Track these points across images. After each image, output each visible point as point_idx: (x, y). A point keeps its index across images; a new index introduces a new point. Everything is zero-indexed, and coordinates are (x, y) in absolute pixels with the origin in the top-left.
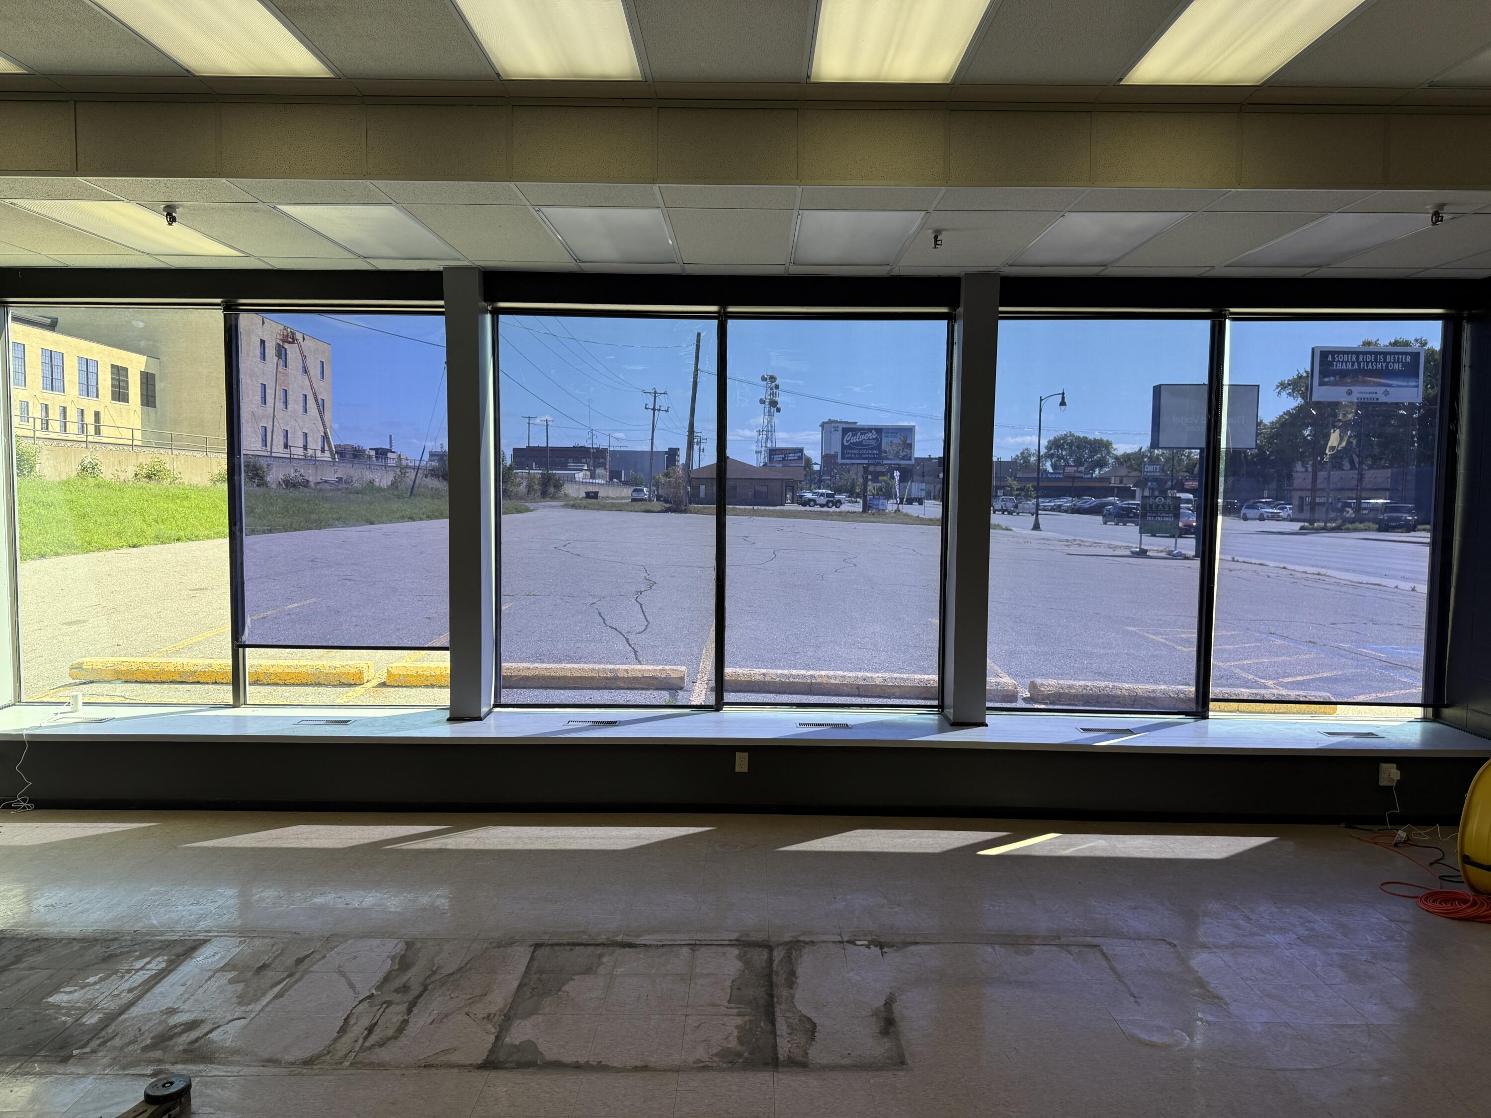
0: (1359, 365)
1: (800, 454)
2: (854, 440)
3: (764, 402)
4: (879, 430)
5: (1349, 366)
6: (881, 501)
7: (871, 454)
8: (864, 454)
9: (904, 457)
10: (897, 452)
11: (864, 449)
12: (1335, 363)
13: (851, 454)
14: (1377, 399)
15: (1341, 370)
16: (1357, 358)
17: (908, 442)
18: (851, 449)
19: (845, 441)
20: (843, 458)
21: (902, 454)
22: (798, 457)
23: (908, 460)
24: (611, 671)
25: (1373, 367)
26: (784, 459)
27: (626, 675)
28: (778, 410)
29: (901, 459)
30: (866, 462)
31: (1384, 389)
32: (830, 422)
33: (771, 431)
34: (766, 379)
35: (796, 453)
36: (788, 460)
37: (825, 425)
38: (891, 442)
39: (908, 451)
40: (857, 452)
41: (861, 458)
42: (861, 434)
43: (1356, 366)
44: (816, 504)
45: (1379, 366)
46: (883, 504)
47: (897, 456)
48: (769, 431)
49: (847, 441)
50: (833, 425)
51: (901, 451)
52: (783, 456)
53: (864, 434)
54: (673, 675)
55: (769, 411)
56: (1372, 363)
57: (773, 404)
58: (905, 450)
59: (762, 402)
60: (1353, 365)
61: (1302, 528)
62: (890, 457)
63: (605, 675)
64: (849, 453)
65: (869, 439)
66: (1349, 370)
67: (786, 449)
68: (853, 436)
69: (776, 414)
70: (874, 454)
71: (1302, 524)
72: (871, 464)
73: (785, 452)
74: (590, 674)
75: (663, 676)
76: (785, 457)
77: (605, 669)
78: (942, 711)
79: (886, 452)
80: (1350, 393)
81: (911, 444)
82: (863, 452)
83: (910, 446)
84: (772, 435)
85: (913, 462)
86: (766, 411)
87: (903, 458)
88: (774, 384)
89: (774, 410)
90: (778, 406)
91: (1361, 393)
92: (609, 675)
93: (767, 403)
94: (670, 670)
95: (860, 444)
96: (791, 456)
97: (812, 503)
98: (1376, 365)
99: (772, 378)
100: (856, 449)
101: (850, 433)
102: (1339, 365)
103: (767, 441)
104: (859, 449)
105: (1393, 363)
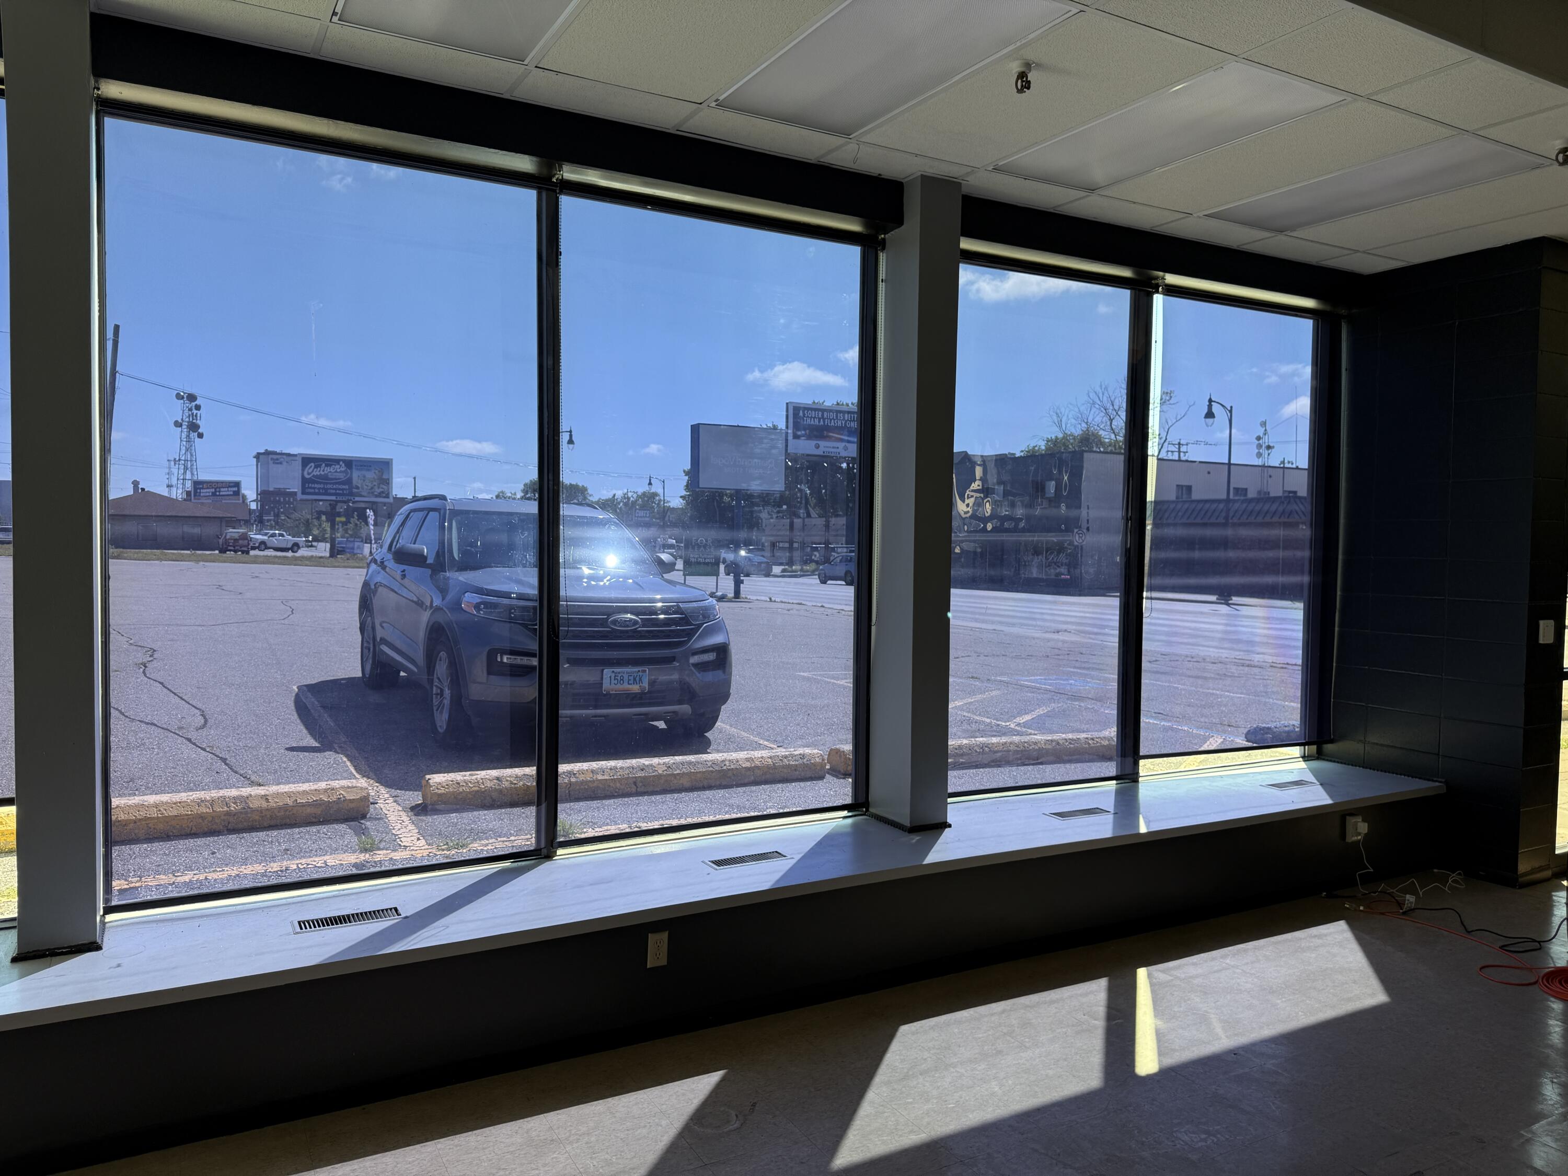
0: (824, 422)
1: (235, 489)
2: (316, 473)
3: (181, 425)
4: (349, 463)
5: (816, 421)
6: (357, 544)
7: (340, 489)
8: (331, 489)
9: (380, 493)
10: (372, 488)
11: (330, 484)
12: (805, 418)
13: (314, 488)
14: (839, 453)
15: (809, 425)
16: (823, 415)
17: (385, 477)
18: (314, 482)
19: (305, 473)
20: (303, 493)
21: (378, 491)
22: (234, 492)
23: (385, 497)
24: (235, 799)
25: (835, 424)
26: (214, 494)
27: (264, 805)
28: (200, 436)
29: (376, 496)
30: (334, 498)
31: (844, 444)
32: (267, 453)
33: (191, 461)
34: (183, 398)
35: (230, 487)
36: (219, 495)
37: (261, 456)
38: (364, 476)
39: (384, 487)
40: (322, 486)
41: (326, 494)
42: (327, 465)
43: (822, 423)
44: (267, 548)
45: (840, 423)
46: (359, 547)
47: (371, 492)
48: (187, 463)
49: (309, 474)
50: (271, 456)
51: (376, 487)
52: (213, 490)
53: (330, 465)
54: (350, 797)
55: (188, 436)
56: (834, 420)
57: (193, 427)
58: (382, 486)
59: (178, 424)
60: (819, 422)
61: (784, 571)
62: (363, 494)
63: (226, 809)
64: (311, 488)
65: (336, 472)
66: (816, 425)
67: (217, 482)
68: (316, 467)
69: (197, 440)
70: (343, 490)
71: (783, 567)
72: (340, 502)
73: (216, 486)
74: (196, 810)
75: (334, 798)
76: (216, 491)
77: (224, 798)
78: (867, 810)
79: (357, 488)
80: (817, 447)
81: (388, 479)
82: (329, 486)
83: (387, 482)
84: (192, 465)
85: (391, 500)
86: (184, 435)
87: (379, 495)
88: (194, 404)
89: (194, 435)
90: (200, 431)
91: (827, 447)
92: (233, 807)
93: (184, 427)
94: (342, 787)
95: (325, 477)
96: (224, 491)
97: (263, 547)
98: (837, 422)
99: (192, 398)
100: (320, 483)
101: (313, 464)
102: (809, 420)
103: (185, 473)
104: (324, 483)
105: (850, 421)
